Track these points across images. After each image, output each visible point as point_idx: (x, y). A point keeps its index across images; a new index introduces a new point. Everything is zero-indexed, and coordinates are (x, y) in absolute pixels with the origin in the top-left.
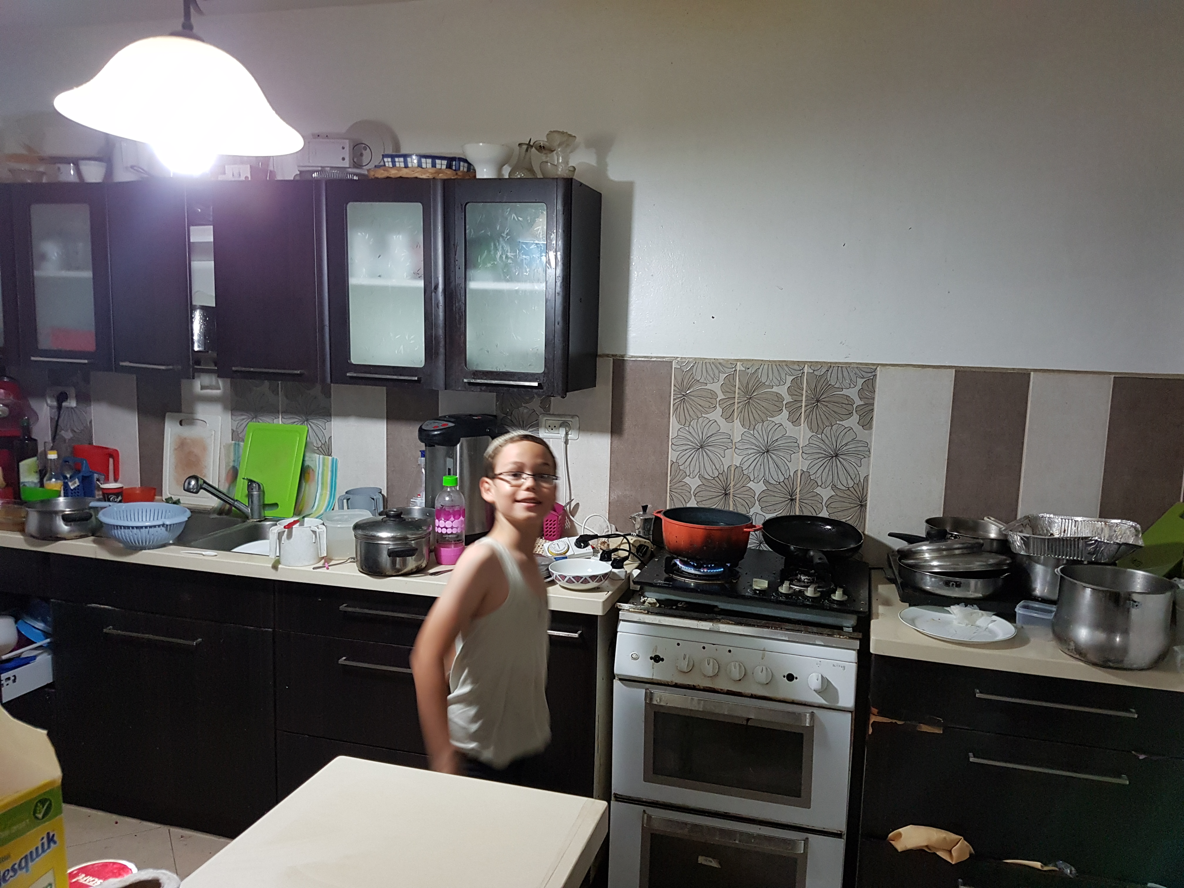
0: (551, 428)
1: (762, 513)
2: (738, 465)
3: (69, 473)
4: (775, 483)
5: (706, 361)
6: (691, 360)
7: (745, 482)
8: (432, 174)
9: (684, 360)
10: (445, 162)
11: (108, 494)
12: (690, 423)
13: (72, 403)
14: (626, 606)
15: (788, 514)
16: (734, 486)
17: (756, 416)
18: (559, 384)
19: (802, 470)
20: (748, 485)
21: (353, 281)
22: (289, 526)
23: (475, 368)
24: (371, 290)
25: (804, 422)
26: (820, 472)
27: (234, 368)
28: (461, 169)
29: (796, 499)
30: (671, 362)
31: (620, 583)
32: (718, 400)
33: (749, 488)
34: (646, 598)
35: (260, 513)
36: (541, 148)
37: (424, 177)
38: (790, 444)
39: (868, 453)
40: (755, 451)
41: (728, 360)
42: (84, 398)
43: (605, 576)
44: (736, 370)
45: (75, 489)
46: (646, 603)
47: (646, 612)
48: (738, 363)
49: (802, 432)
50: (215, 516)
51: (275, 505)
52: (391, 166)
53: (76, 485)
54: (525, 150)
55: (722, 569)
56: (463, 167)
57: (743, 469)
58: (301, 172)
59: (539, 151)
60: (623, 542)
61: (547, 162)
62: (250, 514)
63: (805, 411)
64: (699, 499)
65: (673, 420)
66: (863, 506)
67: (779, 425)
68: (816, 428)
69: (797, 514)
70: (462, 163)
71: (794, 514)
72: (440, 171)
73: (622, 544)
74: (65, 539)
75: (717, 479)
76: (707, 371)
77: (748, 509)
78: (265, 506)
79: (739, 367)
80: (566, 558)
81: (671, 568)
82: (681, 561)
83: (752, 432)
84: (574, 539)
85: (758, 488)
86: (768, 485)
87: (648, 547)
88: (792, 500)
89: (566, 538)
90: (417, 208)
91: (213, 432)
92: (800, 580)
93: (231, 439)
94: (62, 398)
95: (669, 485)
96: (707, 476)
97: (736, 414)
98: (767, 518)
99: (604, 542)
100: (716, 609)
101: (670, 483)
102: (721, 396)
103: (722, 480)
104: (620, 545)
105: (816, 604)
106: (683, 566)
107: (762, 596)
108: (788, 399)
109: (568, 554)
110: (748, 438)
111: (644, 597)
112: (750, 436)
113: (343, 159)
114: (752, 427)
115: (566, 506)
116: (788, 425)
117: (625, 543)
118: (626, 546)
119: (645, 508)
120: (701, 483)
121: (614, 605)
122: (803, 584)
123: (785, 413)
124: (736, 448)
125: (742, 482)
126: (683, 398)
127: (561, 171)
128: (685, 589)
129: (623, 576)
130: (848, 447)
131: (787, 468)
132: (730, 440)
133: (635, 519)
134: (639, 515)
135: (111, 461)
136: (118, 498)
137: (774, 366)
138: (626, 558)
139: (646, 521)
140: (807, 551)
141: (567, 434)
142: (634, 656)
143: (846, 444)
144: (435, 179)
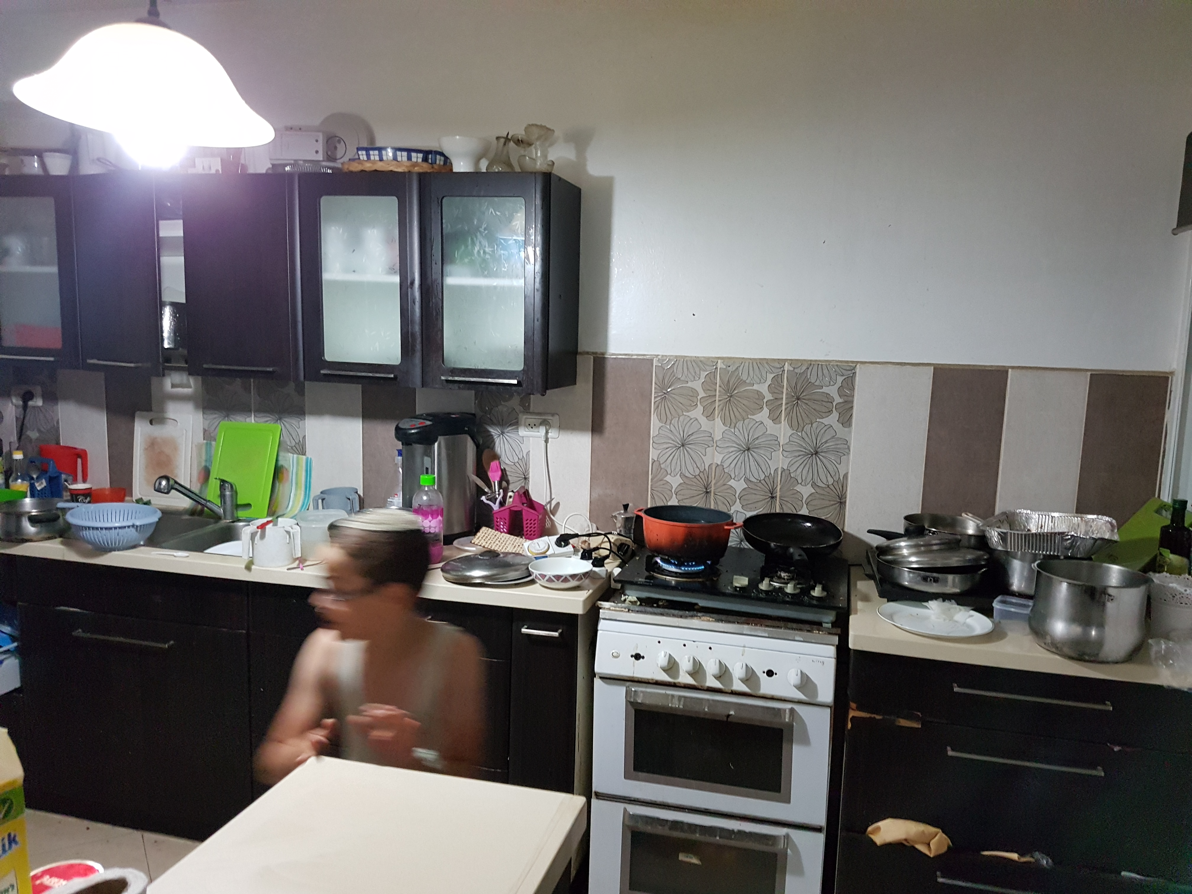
0: (531, 426)
1: (743, 511)
2: (719, 463)
3: (35, 474)
4: (756, 481)
5: (687, 358)
6: (671, 358)
7: (726, 480)
8: (407, 167)
9: (665, 358)
10: (420, 155)
11: (77, 495)
12: (671, 421)
13: (39, 402)
14: (606, 605)
15: (769, 512)
16: (715, 484)
17: (737, 414)
18: (538, 381)
19: (782, 468)
20: (729, 483)
21: (327, 276)
22: (263, 527)
23: (453, 366)
24: (346, 286)
25: (785, 420)
26: (800, 470)
27: (205, 366)
28: (438, 162)
29: (776, 497)
30: (652, 360)
31: (599, 583)
32: (699, 398)
33: (729, 486)
34: (627, 597)
35: (233, 514)
36: (519, 142)
37: (400, 170)
38: (771, 442)
39: (847, 451)
40: (735, 449)
41: (708, 358)
42: (51, 397)
43: (586, 575)
44: (716, 368)
45: (42, 490)
46: (627, 602)
47: (627, 610)
48: (719, 361)
49: (782, 430)
50: (187, 517)
51: (248, 506)
52: (365, 158)
53: (43, 486)
54: (502, 144)
55: (703, 567)
56: (440, 160)
57: (724, 467)
58: (273, 165)
59: (516, 144)
60: (604, 541)
61: (525, 156)
62: (223, 515)
63: (786, 409)
64: (680, 497)
65: (654, 418)
66: (842, 503)
67: (760, 423)
68: (797, 425)
69: (778, 511)
70: (438, 157)
71: (774, 512)
72: (416, 164)
73: (603, 542)
74: (30, 540)
75: (698, 477)
76: (688, 368)
77: (729, 508)
78: (238, 507)
79: (720, 365)
80: (547, 557)
81: (652, 567)
82: (662, 560)
83: (733, 430)
84: (554, 538)
85: (739, 486)
86: (749, 483)
87: (629, 546)
88: (772, 498)
89: (547, 537)
90: (392, 202)
91: (185, 431)
92: (780, 577)
93: (203, 439)
94: (27, 397)
95: (650, 484)
96: (687, 474)
97: (716, 412)
98: (748, 516)
99: (585, 541)
100: (696, 607)
101: (651, 481)
102: (702, 394)
103: (704, 479)
104: (601, 544)
105: (796, 601)
106: (664, 565)
107: (742, 594)
108: (768, 396)
109: (548, 553)
110: (729, 437)
111: (625, 595)
112: (730, 433)
113: (317, 152)
114: (733, 425)
115: (546, 505)
116: (769, 423)
117: (607, 542)
118: (607, 545)
119: (626, 507)
120: (682, 482)
121: (595, 604)
122: (783, 581)
123: (766, 411)
124: (717, 446)
125: (723, 479)
126: (665, 397)
127: (540, 165)
128: (666, 586)
129: (603, 574)
130: (828, 445)
131: (767, 465)
132: (711, 439)
133: (615, 517)
134: (619, 514)
135: (79, 461)
136: (86, 499)
137: (755, 364)
138: (607, 557)
139: (627, 520)
140: (787, 548)
141: (547, 433)
142: (615, 654)
143: (826, 442)
144: (410, 172)
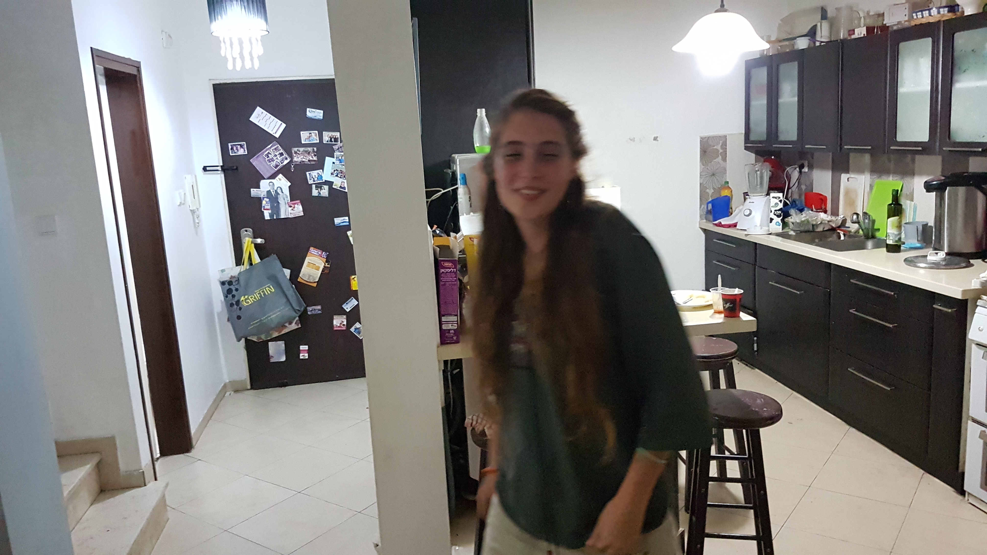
8: (937, 18)
13: (806, 170)
14: (984, 297)
21: (900, 91)
24: (907, 95)
42: (811, 167)
51: (879, 230)
52: (916, 18)
70: (959, 7)
72: (943, 15)
78: (874, 230)
90: (929, 41)
91: (861, 185)
93: (869, 189)
94: (802, 167)
121: (976, 295)
142: (980, 329)
144: (939, 21)
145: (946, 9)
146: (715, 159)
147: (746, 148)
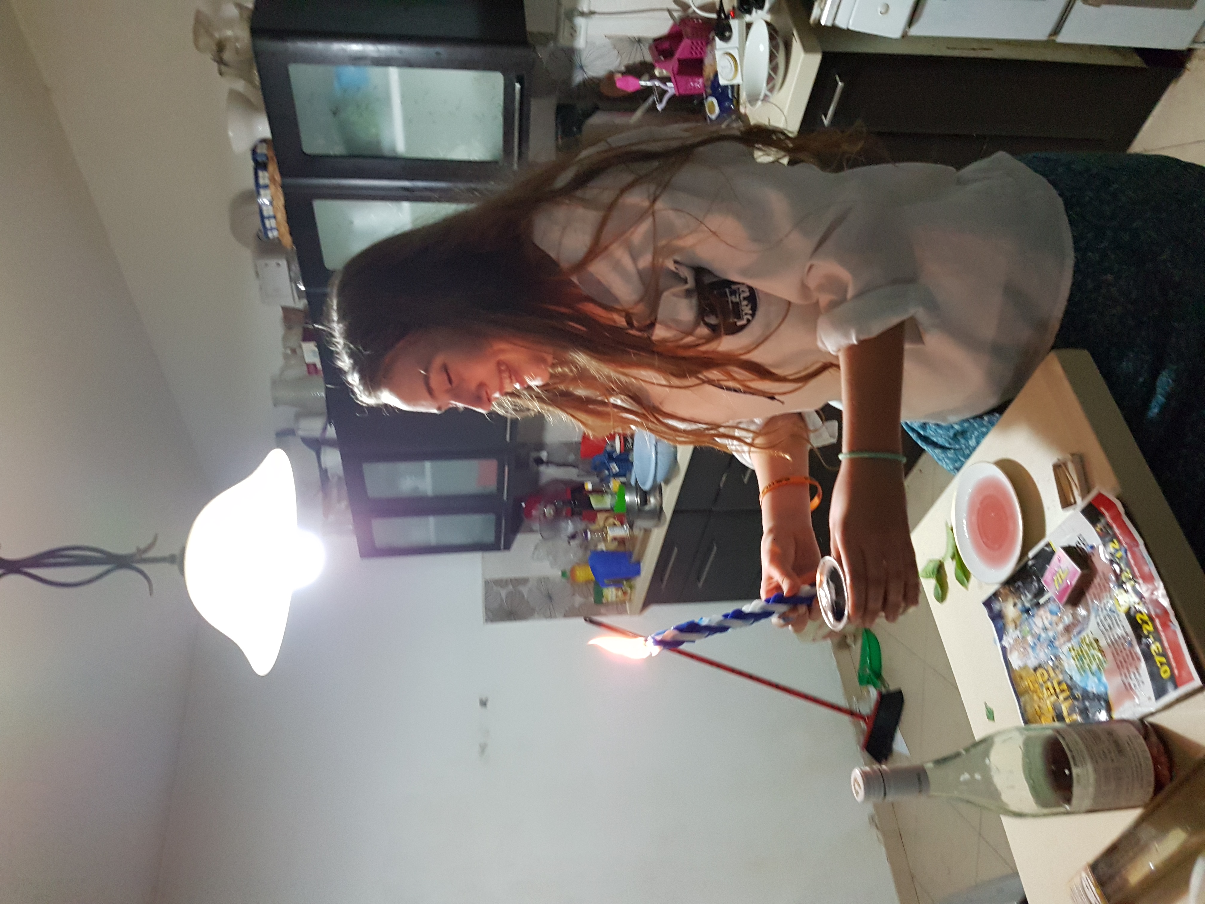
0: (573, 31)
3: (605, 473)
8: (277, 190)
18: (517, 52)
23: (501, 153)
28: (264, 153)
36: (220, 50)
37: (282, 197)
52: (276, 232)
54: (226, 67)
56: (262, 151)
61: (235, 47)
70: (258, 153)
72: (272, 179)
90: (319, 206)
127: (244, 33)
141: (582, 14)
144: (283, 186)
145: (261, 173)
146: (524, 596)
147: (507, 546)
